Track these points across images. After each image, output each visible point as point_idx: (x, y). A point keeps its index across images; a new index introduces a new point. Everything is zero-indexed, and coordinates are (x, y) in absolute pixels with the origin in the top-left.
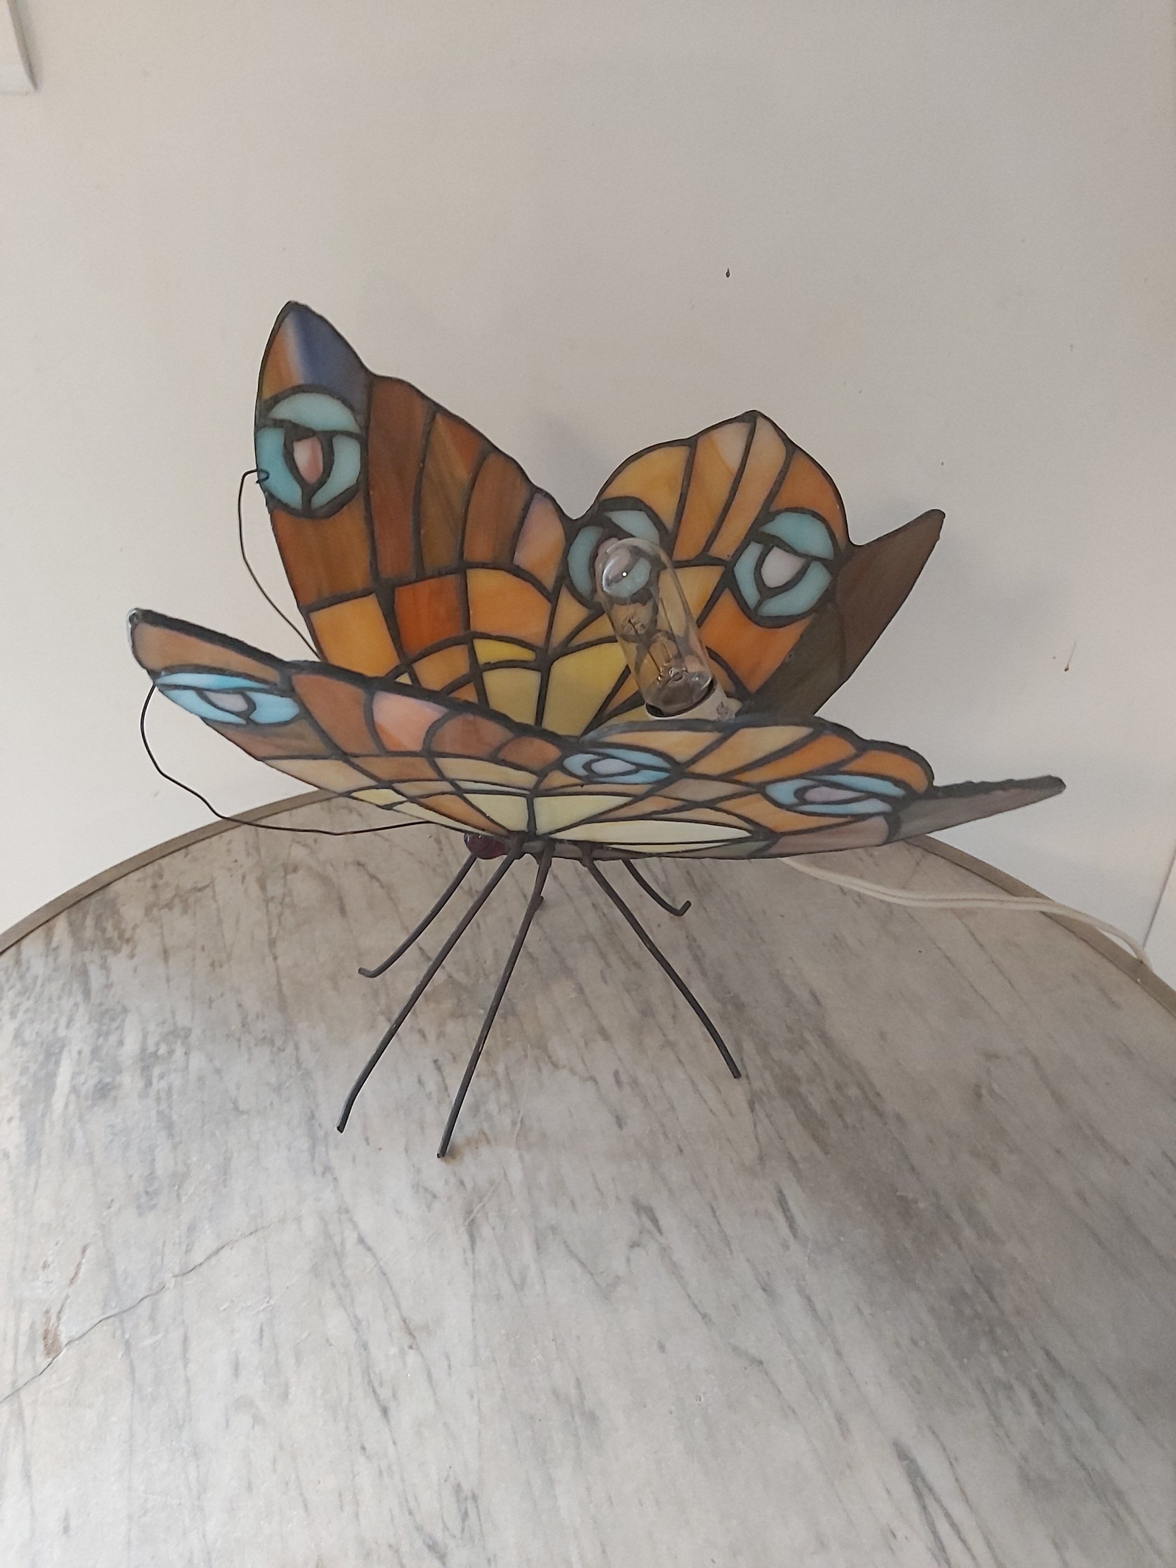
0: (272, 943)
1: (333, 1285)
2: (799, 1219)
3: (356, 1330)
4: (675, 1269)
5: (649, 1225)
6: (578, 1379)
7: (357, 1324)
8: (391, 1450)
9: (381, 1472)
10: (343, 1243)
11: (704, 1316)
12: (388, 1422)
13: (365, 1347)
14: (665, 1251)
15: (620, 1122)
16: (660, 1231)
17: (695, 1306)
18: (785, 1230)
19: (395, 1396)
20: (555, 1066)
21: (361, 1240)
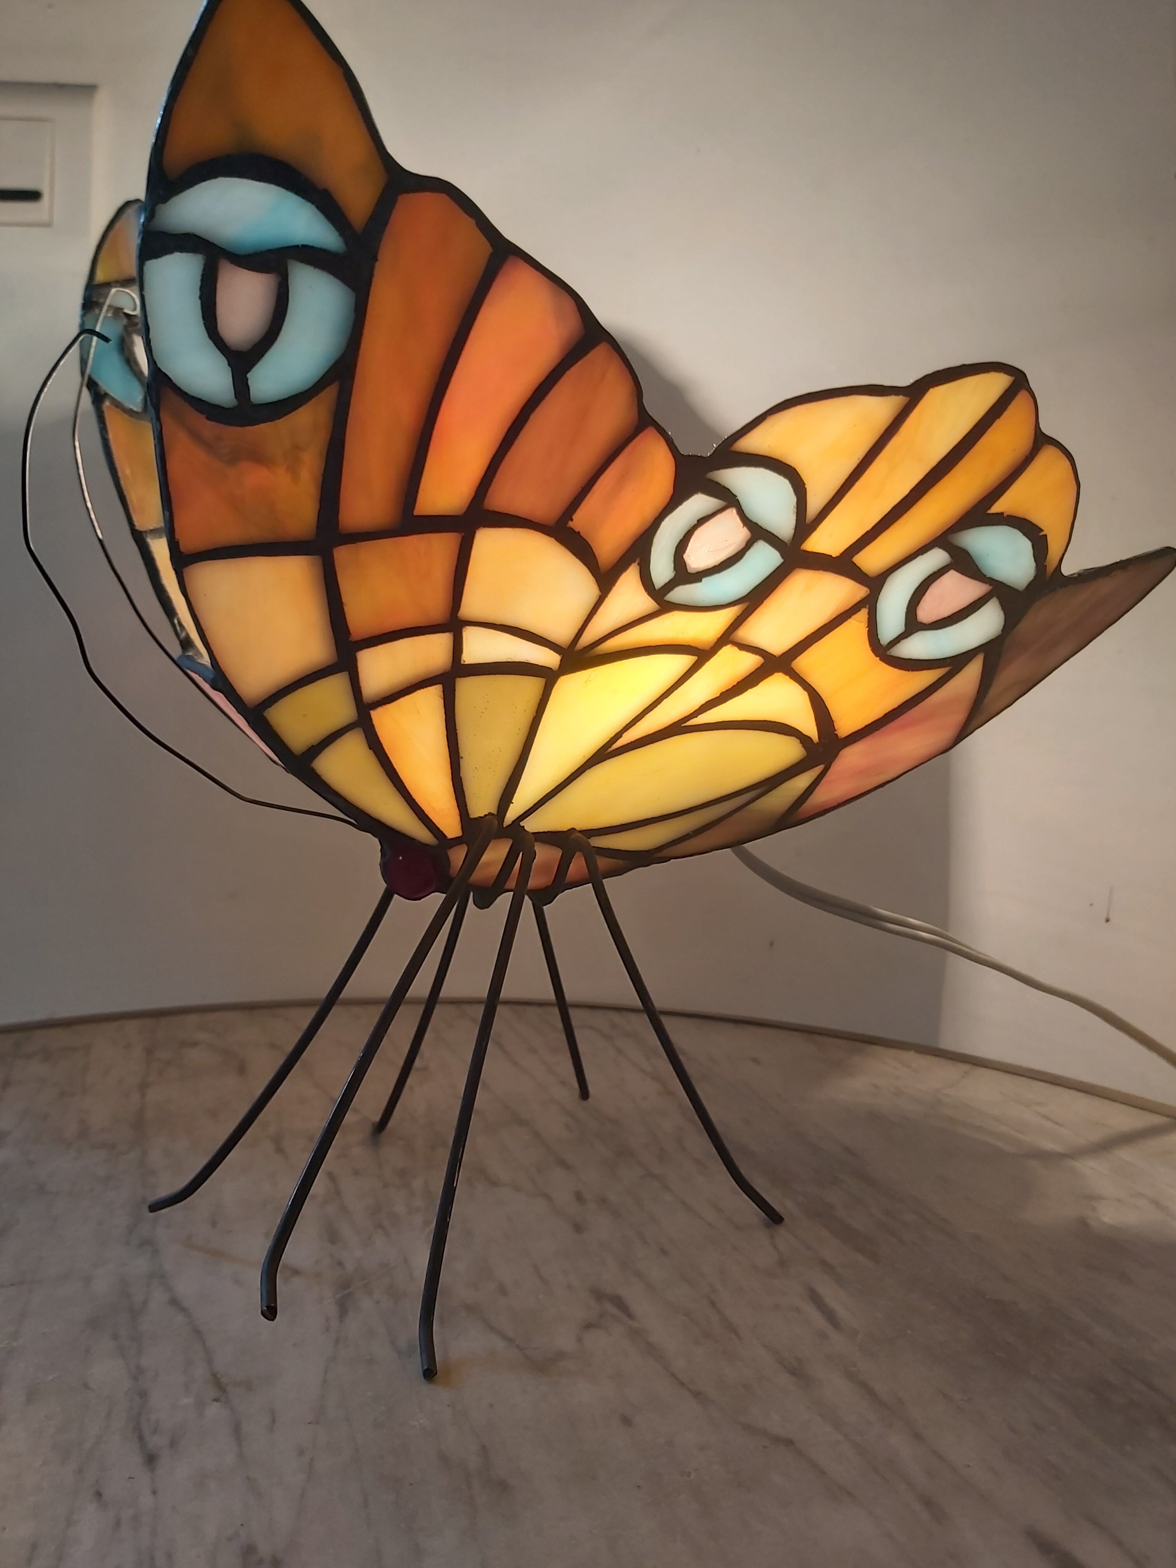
0: (143, 1087)
1: (115, 1337)
2: (842, 1313)
3: (136, 1379)
4: (652, 1350)
5: (612, 1310)
6: (484, 1448)
7: (138, 1373)
8: (146, 1501)
9: (118, 1523)
10: (145, 1302)
11: (697, 1395)
12: (153, 1470)
13: (143, 1395)
14: (637, 1334)
15: (578, 1228)
16: (630, 1316)
17: (682, 1384)
18: (818, 1319)
19: (173, 1444)
20: (494, 1183)
21: (175, 1302)
